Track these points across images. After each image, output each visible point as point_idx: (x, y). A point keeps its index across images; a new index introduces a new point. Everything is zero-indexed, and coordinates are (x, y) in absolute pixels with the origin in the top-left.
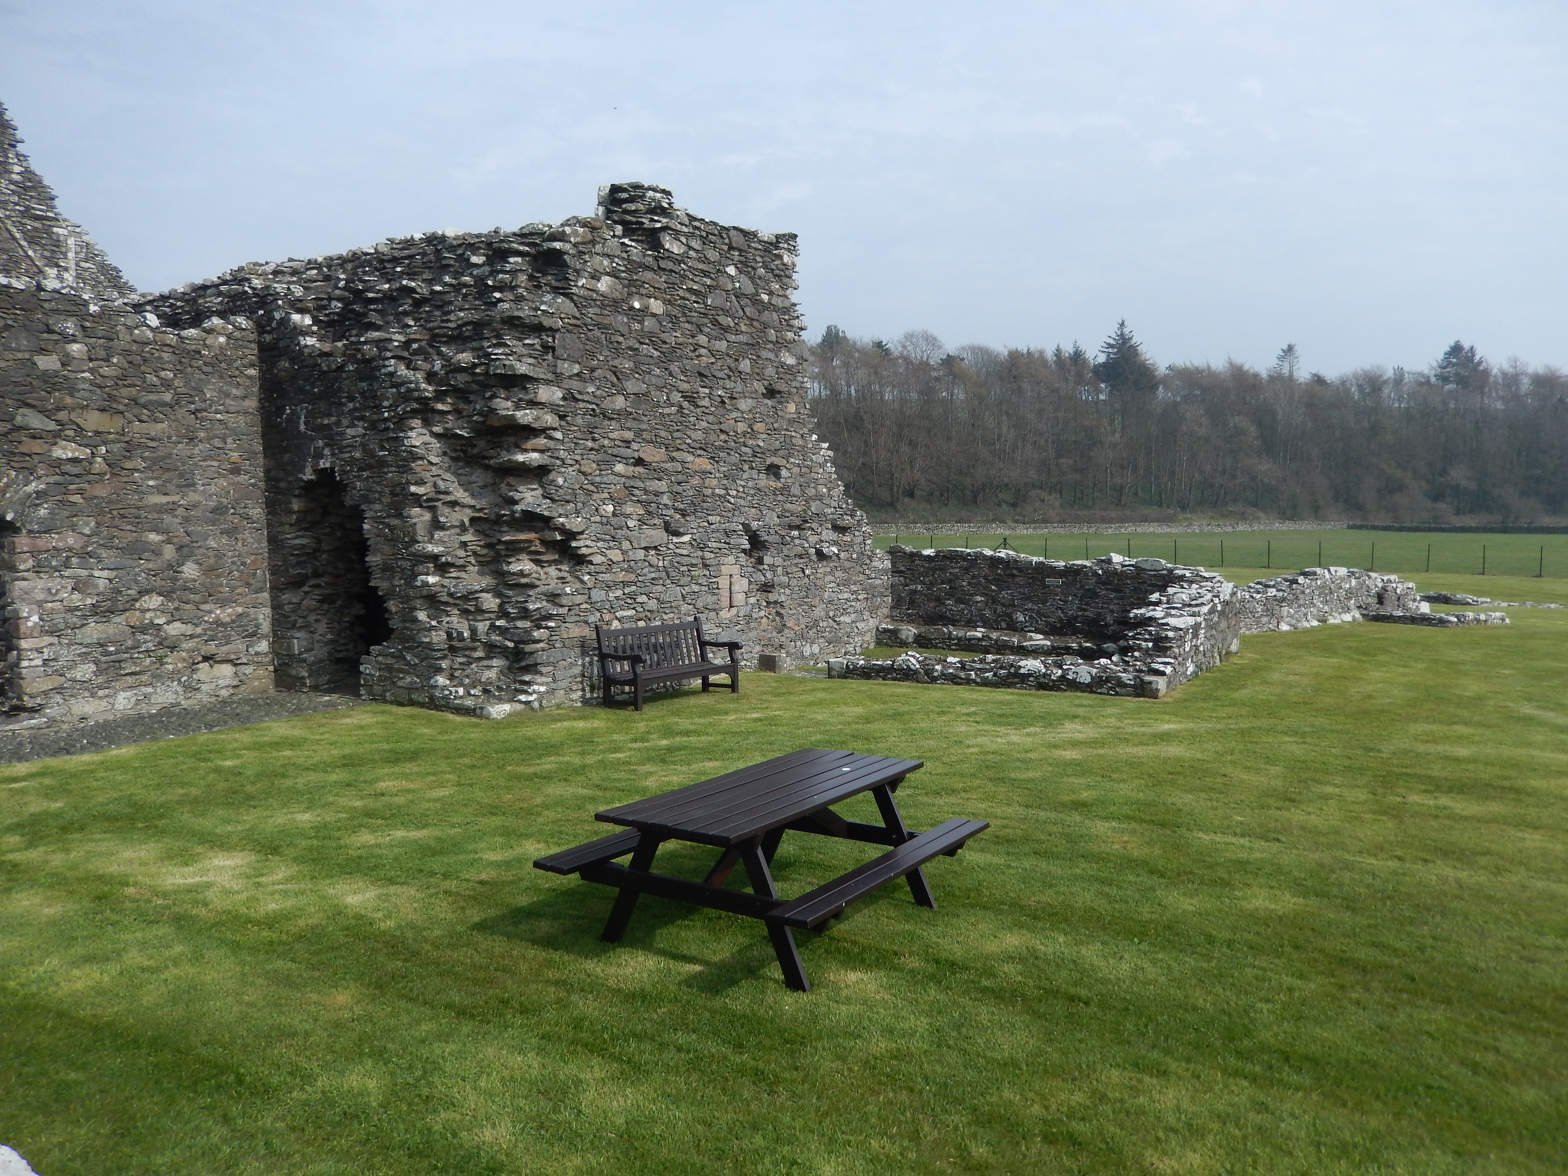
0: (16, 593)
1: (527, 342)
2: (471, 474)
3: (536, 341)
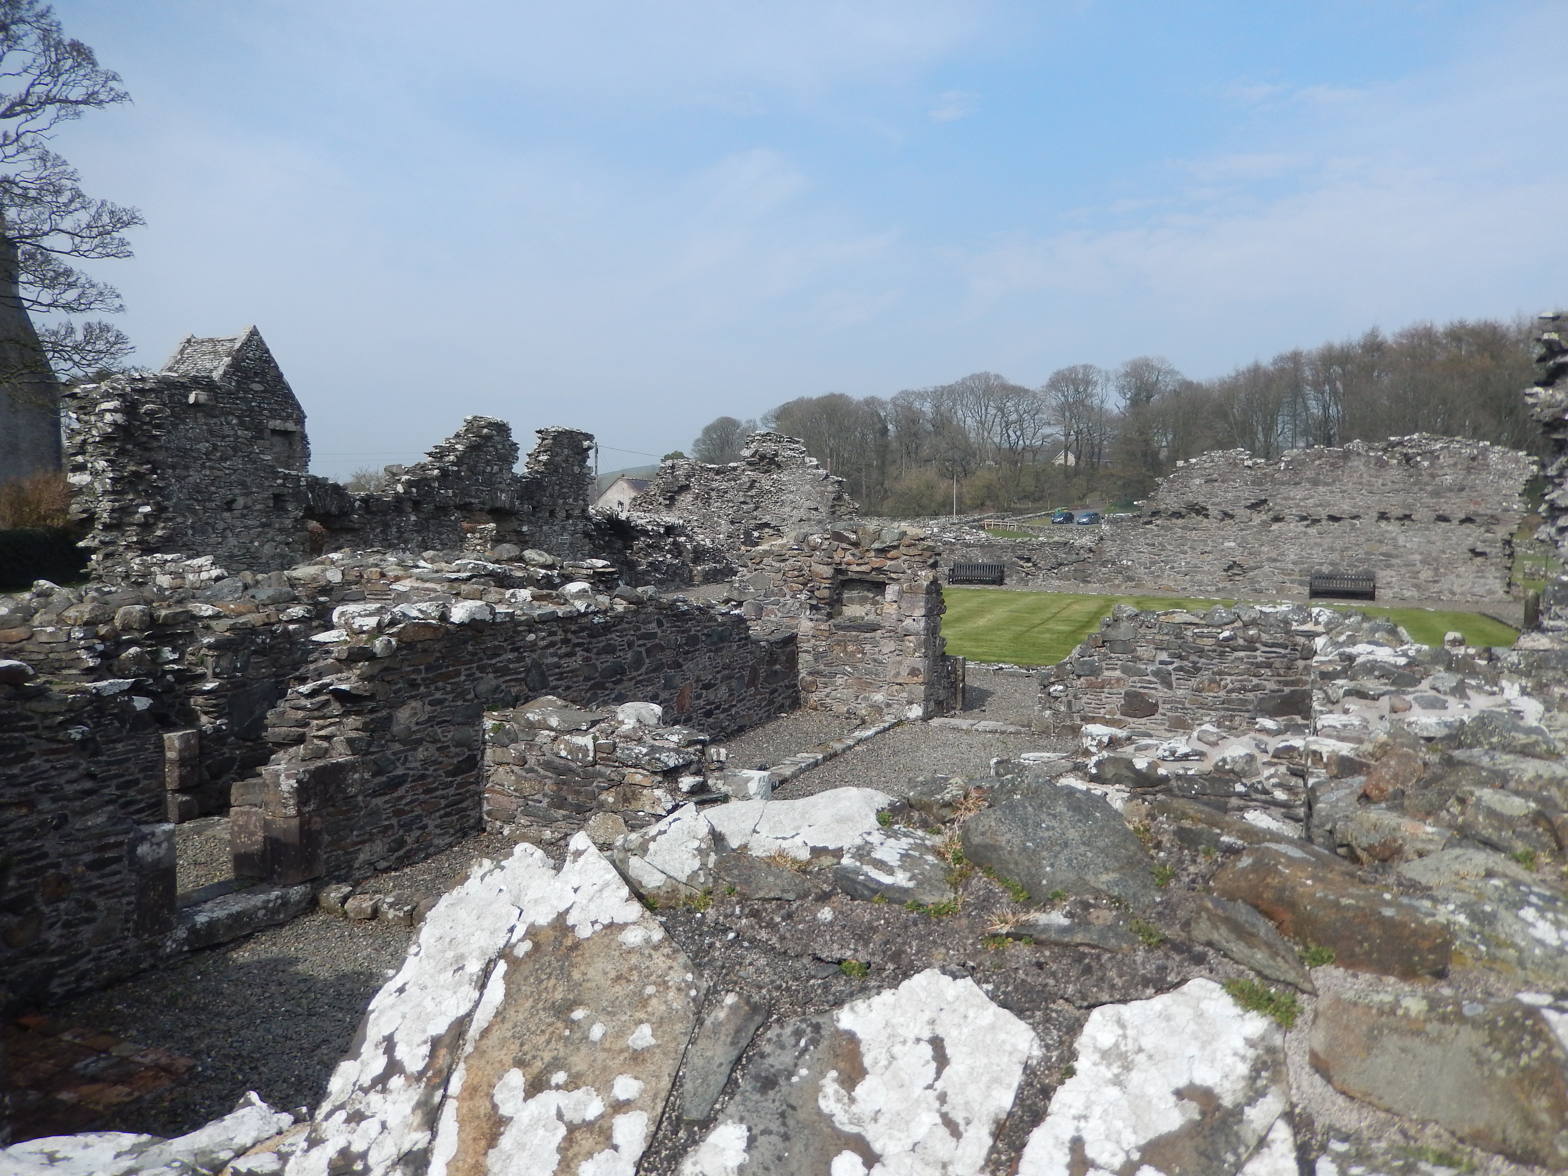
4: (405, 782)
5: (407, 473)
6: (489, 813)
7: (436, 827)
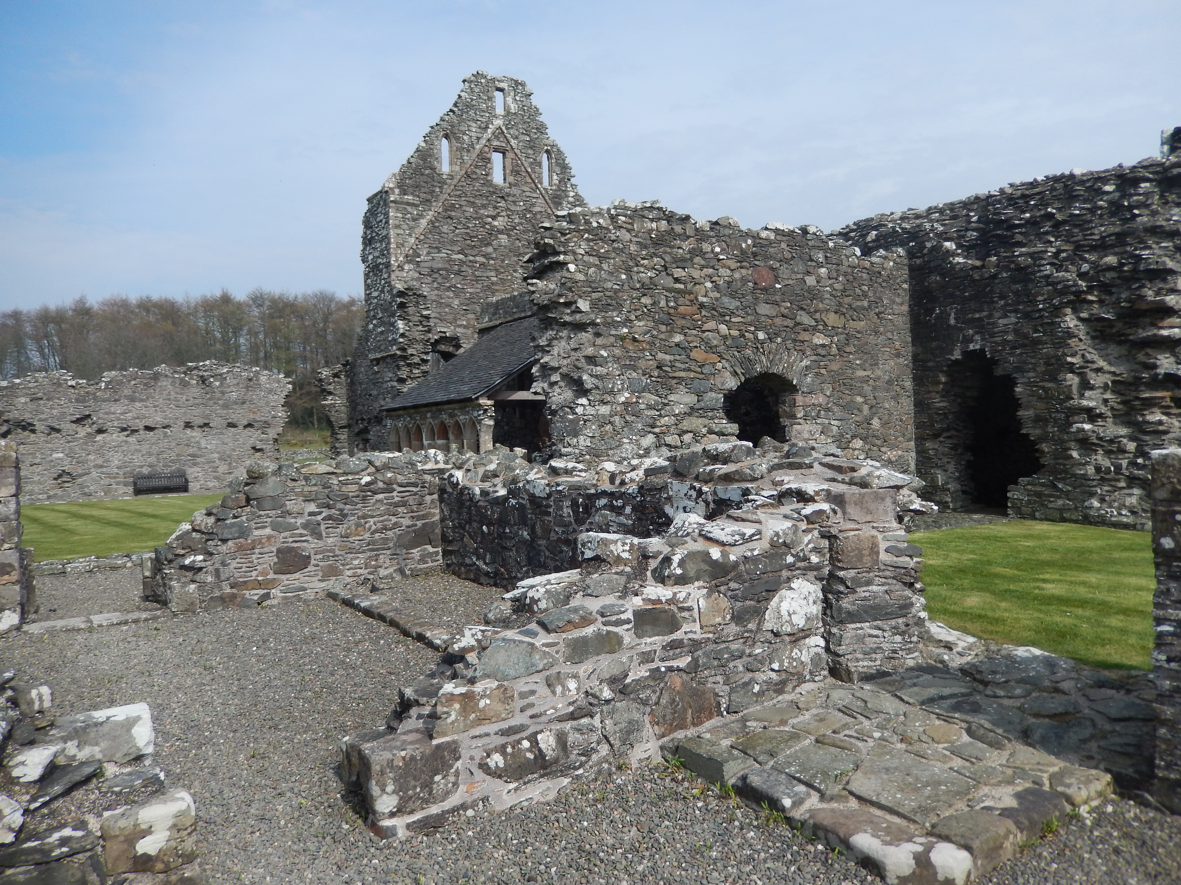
0: (794, 433)
1: (1163, 245)
2: (1106, 349)
3: (1171, 244)
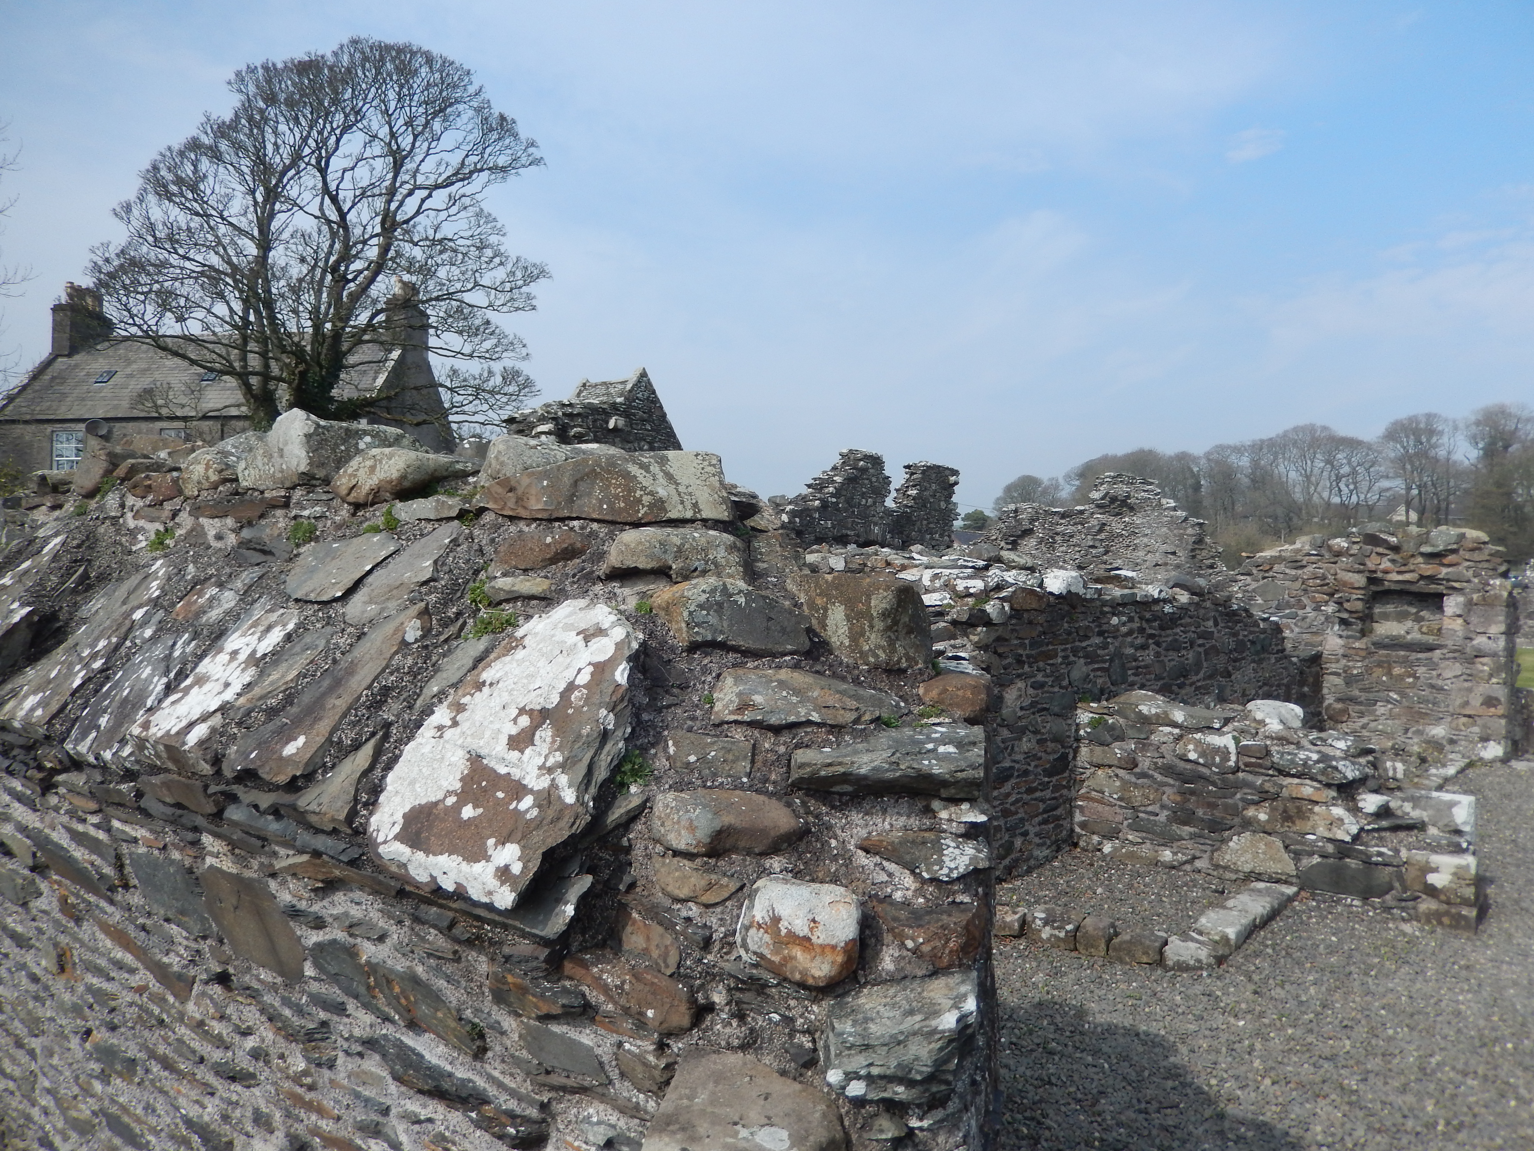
4: (1011, 776)
5: (790, 503)
6: (1083, 825)
7: (1037, 835)
